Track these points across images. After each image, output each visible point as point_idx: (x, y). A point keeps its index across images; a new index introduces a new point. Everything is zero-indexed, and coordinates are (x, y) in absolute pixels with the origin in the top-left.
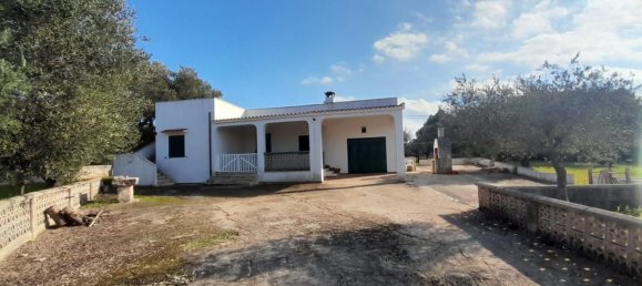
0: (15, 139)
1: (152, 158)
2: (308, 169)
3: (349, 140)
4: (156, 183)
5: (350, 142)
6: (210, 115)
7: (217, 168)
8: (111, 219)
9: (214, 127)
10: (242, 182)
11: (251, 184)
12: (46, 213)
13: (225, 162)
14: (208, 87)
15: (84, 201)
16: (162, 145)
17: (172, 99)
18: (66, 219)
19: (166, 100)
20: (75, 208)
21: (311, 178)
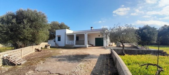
0: (31, 38)
1: (55, 41)
2: (84, 44)
3: (96, 38)
4: (55, 46)
5: (96, 39)
6: (65, 32)
7: (66, 43)
8: (45, 51)
9: (66, 35)
10: (71, 47)
11: (72, 47)
12: (35, 49)
13: (68, 42)
14: (67, 26)
15: (42, 48)
16: (57, 38)
17: (59, 29)
18: (38, 50)
19: (58, 29)
20: (40, 49)
21: (85, 46)
